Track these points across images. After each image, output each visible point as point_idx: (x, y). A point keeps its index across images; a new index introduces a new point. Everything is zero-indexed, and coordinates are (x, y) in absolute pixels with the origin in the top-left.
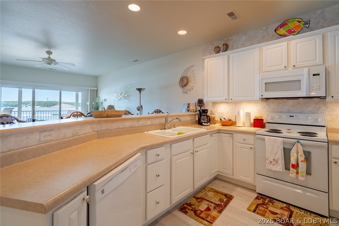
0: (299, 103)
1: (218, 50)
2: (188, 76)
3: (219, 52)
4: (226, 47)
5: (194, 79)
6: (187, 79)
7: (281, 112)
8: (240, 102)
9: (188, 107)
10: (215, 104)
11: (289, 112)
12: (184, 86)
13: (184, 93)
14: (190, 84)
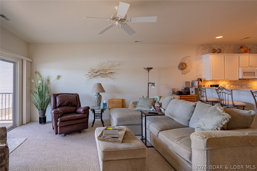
0: (241, 81)
1: (214, 51)
2: (186, 62)
3: (214, 52)
4: (220, 51)
5: (190, 65)
6: (186, 65)
7: (235, 85)
8: (219, 81)
9: (198, 84)
10: (205, 81)
11: (238, 85)
12: (184, 69)
13: (183, 74)
14: (188, 68)
